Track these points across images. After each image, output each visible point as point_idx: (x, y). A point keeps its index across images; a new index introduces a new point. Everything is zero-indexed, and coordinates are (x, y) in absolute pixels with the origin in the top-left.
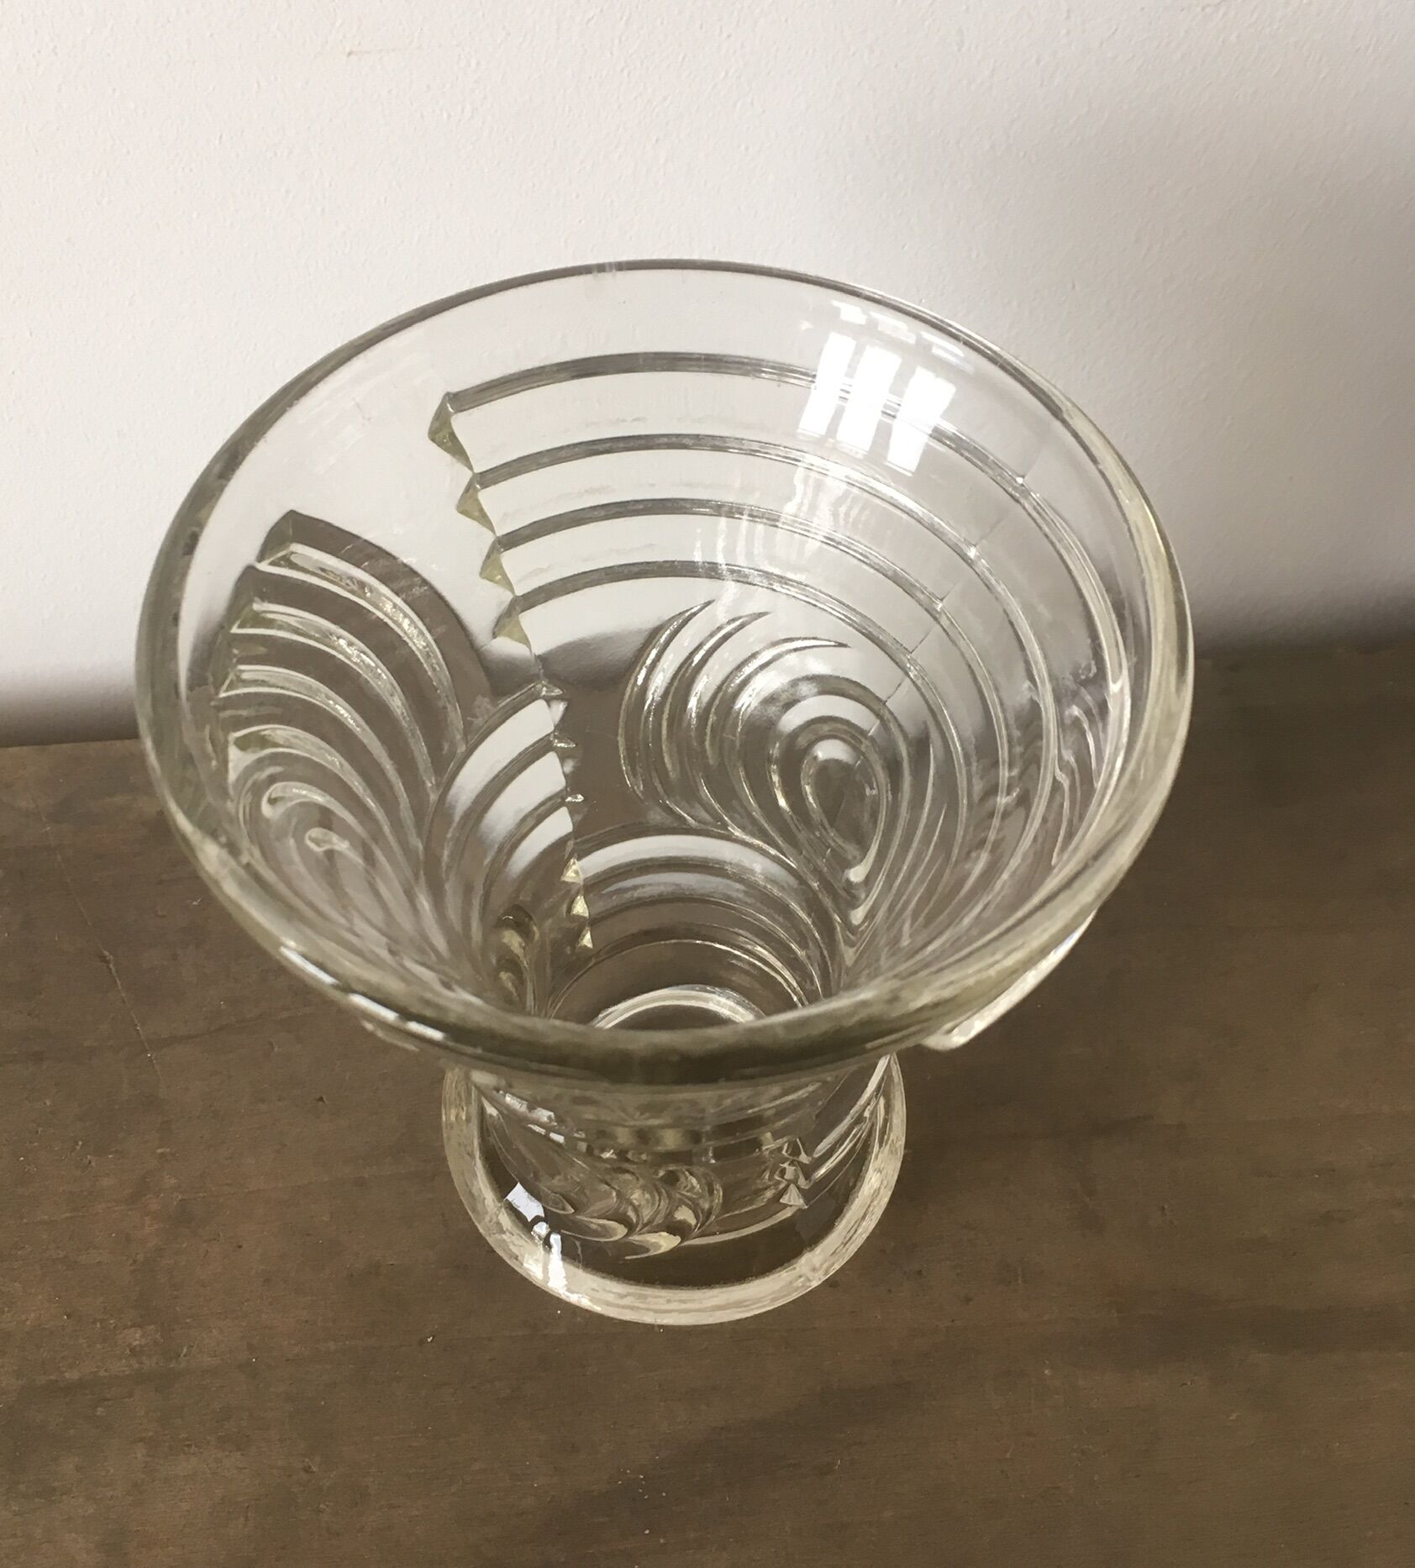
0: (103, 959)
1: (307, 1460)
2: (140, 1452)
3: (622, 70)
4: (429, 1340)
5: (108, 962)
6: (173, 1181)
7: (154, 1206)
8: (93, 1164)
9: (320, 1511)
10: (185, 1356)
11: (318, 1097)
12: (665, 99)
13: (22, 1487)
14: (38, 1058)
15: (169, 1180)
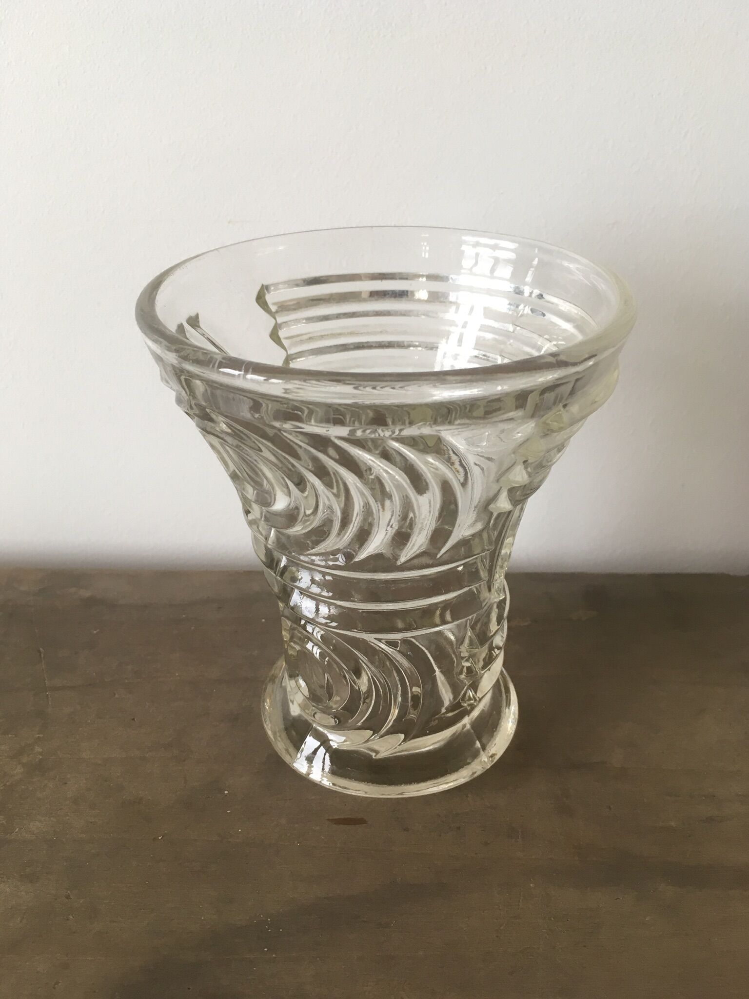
0: (39, 652)
1: (69, 892)
4: (160, 838)
5: (41, 653)
7: (25, 759)
9: (68, 919)
10: (16, 832)
11: (132, 718)
15: (38, 749)
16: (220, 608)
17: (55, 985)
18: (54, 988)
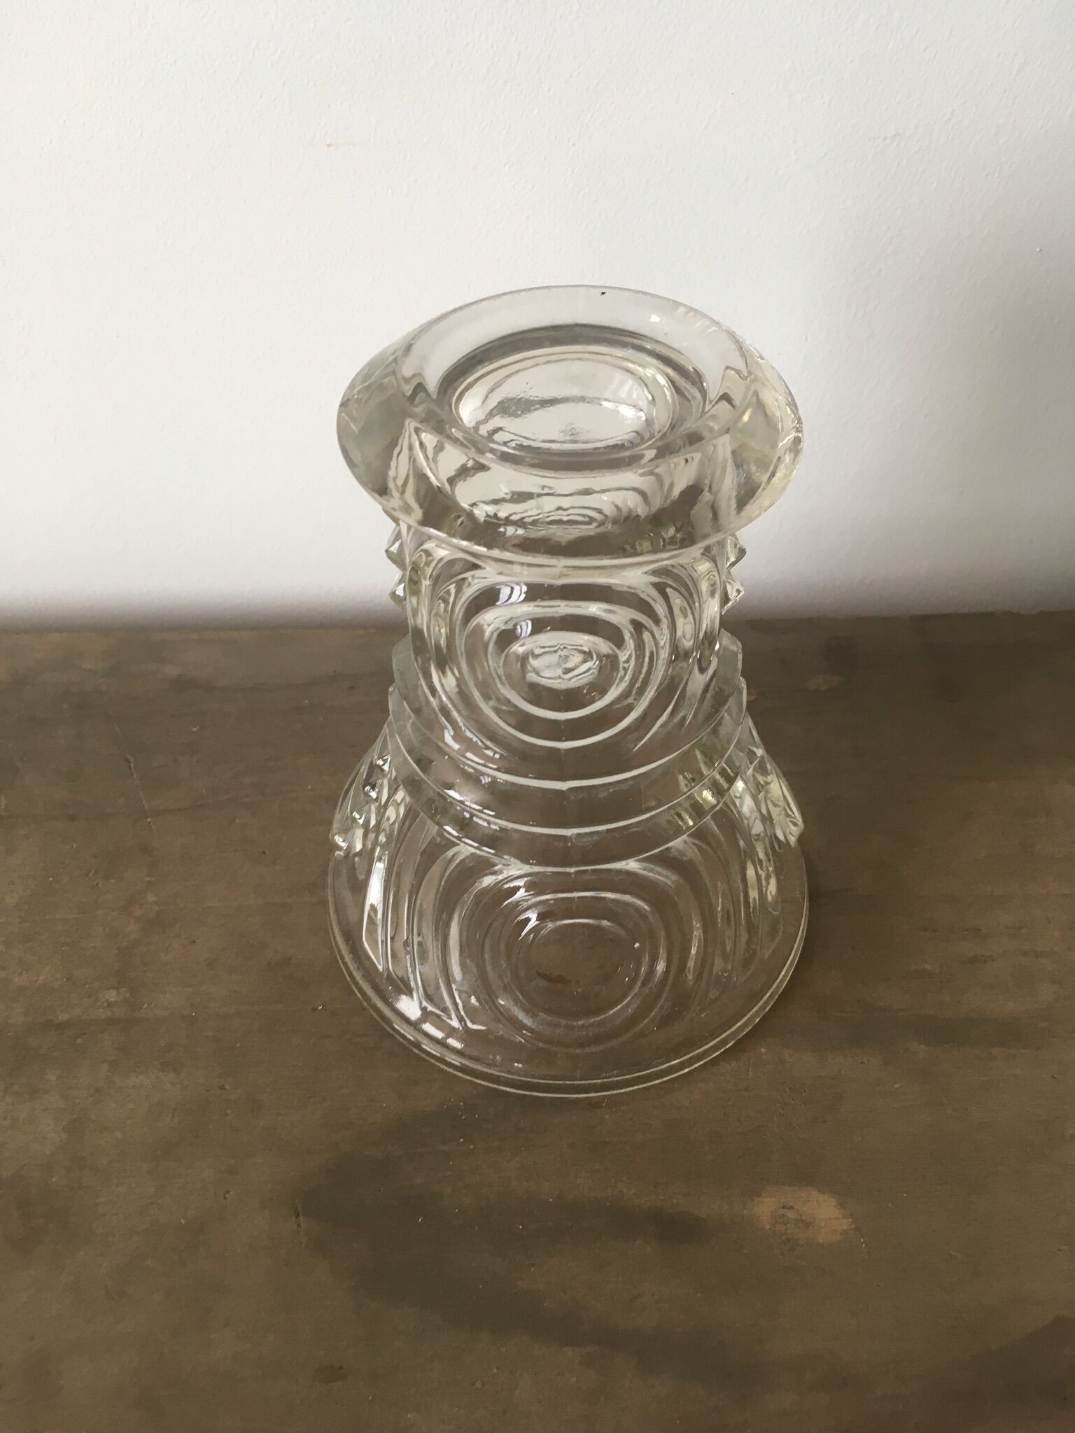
0: (127, 760)
1: (222, 1081)
2: (105, 1067)
3: (505, 166)
5: (130, 762)
6: (154, 899)
7: (138, 912)
8: (100, 885)
9: (226, 1115)
10: (145, 1009)
11: (262, 851)
12: (533, 187)
13: (16, 1088)
14: (72, 818)
15: (151, 897)
16: (352, 688)
17: (225, 1194)
18: (225, 1198)
